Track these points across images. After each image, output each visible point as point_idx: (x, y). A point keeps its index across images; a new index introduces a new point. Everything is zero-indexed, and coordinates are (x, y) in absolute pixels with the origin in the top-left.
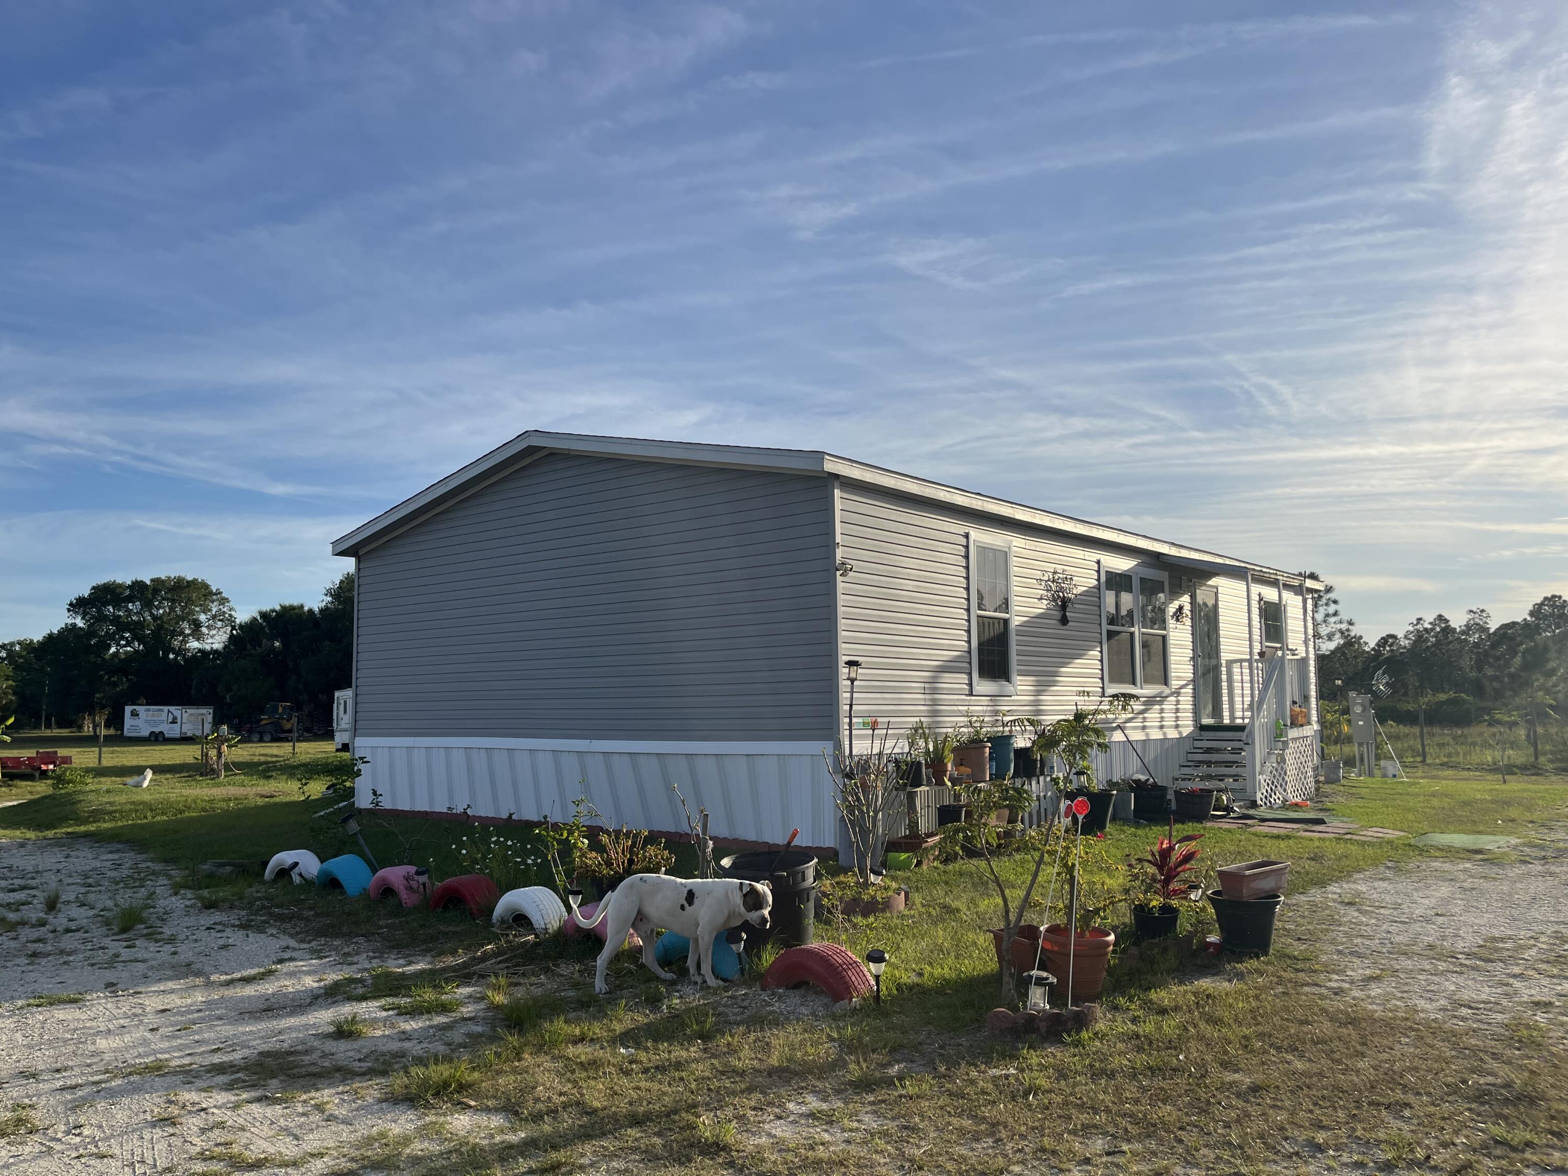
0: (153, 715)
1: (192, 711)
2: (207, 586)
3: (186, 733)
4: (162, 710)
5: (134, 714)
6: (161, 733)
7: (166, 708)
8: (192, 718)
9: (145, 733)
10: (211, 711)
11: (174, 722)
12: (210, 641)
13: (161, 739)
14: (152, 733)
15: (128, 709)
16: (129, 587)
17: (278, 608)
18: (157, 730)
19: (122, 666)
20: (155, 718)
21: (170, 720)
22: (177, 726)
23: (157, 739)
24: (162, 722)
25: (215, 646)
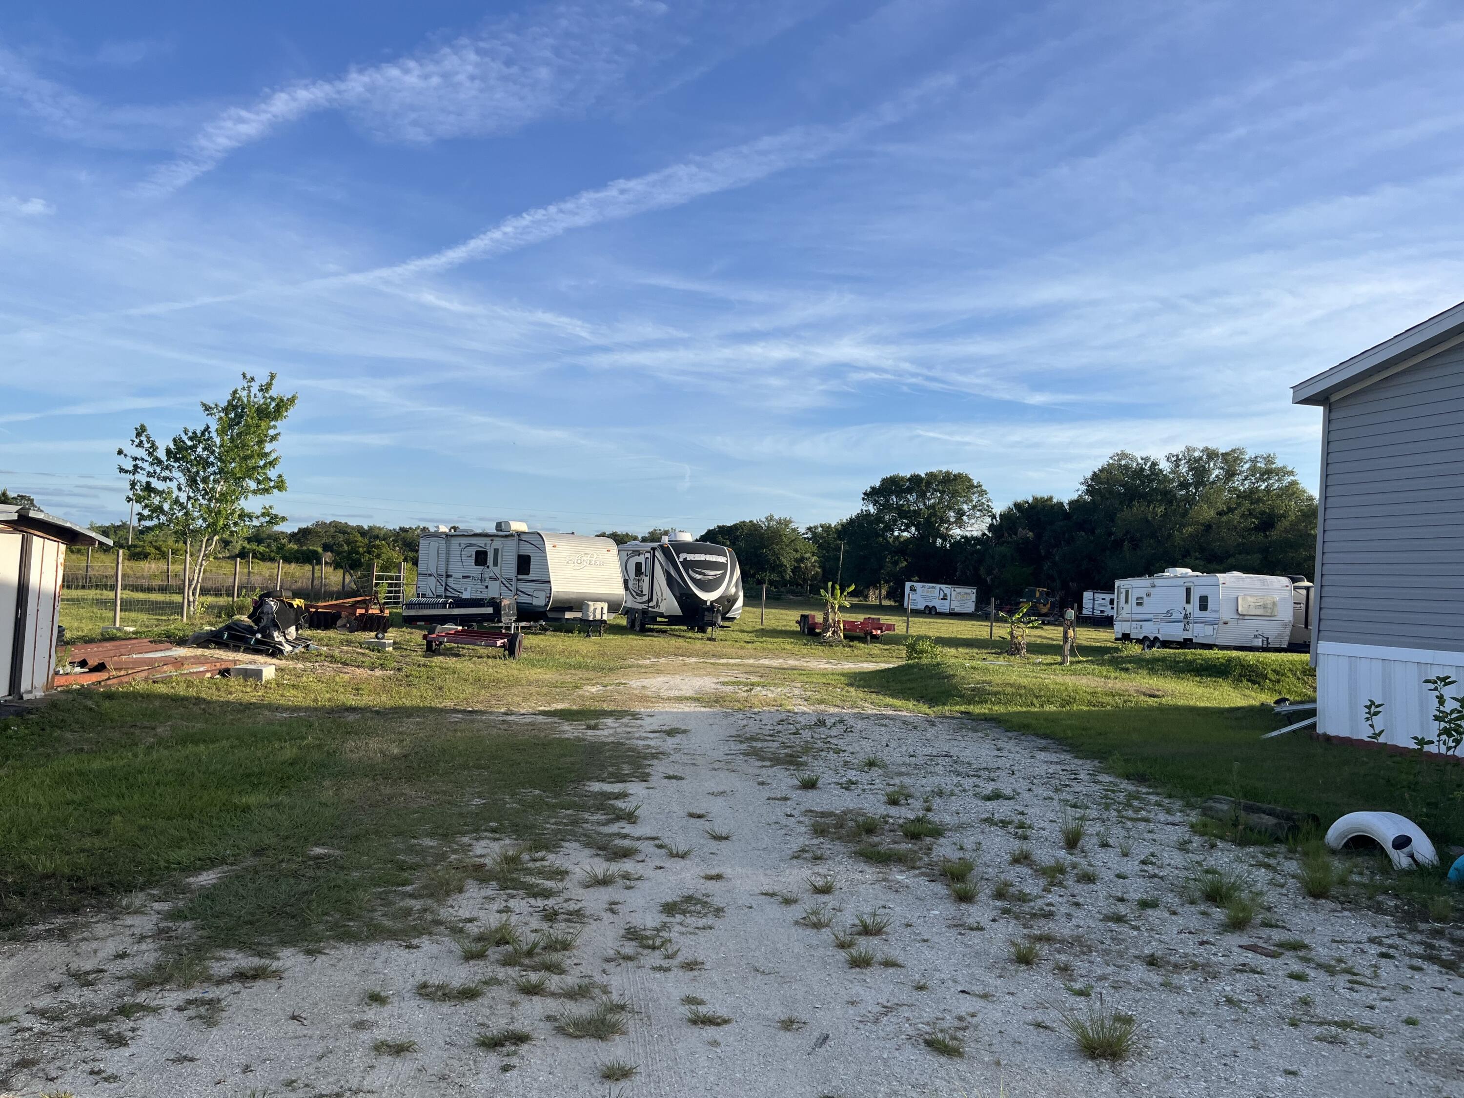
0: (928, 592)
1: (959, 590)
2: (970, 480)
3: (954, 609)
4: (934, 588)
5: (913, 589)
6: (934, 607)
7: (938, 586)
8: (959, 597)
9: (921, 606)
10: (975, 591)
11: (944, 599)
12: (969, 529)
13: (933, 613)
14: (927, 607)
15: (908, 585)
16: (909, 480)
17: (1030, 500)
18: (931, 605)
19: (903, 548)
20: (929, 594)
21: (941, 597)
22: (947, 603)
23: (930, 612)
24: (935, 597)
25: (975, 534)
